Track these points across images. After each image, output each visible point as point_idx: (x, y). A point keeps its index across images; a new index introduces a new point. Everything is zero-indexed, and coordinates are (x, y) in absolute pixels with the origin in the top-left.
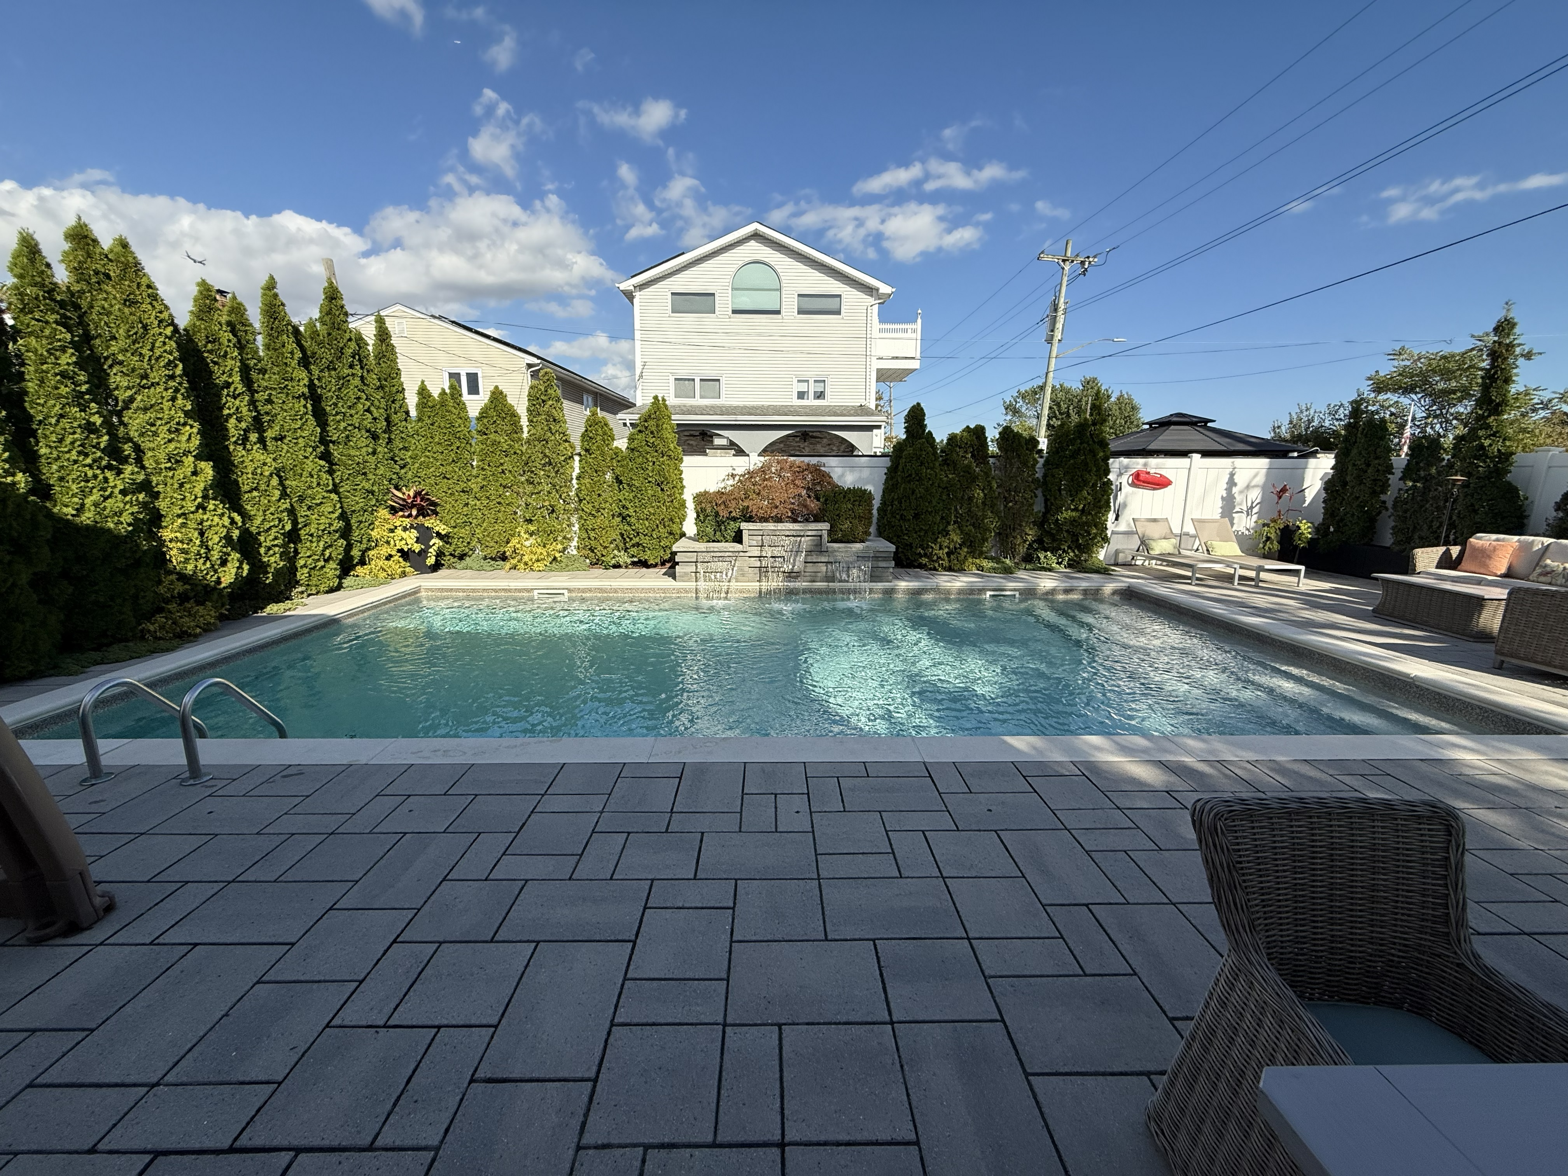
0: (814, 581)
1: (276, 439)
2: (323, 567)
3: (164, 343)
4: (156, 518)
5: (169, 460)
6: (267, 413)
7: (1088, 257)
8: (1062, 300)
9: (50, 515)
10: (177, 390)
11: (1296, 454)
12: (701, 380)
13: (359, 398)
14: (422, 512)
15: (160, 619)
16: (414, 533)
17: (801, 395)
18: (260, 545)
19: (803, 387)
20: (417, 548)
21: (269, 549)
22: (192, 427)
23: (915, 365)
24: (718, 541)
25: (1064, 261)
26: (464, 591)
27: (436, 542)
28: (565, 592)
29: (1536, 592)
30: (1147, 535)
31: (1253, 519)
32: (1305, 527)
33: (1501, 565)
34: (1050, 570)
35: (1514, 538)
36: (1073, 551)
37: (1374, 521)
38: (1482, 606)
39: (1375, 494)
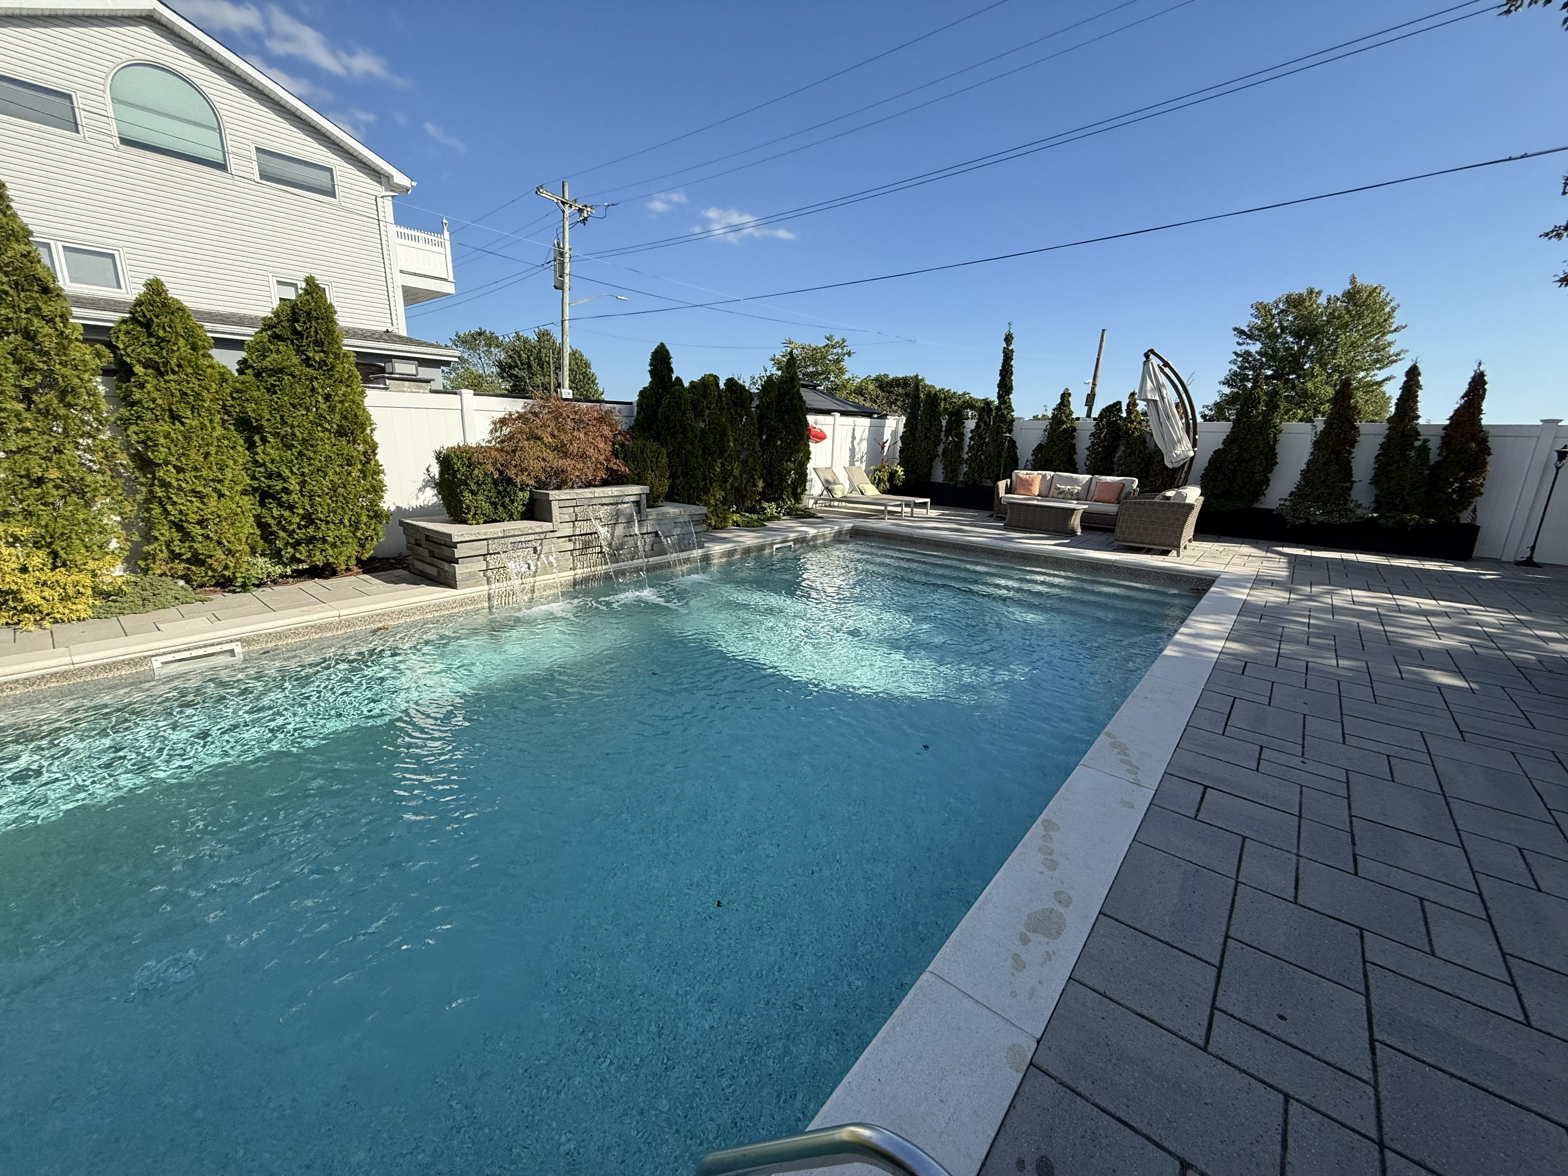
7: (586, 206)
8: (567, 246)
11: (876, 416)
12: (66, 248)
25: (563, 203)
29: (1135, 503)
30: (827, 481)
31: (864, 466)
32: (900, 470)
33: (1036, 490)
34: (779, 519)
35: (1036, 473)
36: (790, 500)
37: (931, 465)
38: (1072, 514)
39: (937, 445)
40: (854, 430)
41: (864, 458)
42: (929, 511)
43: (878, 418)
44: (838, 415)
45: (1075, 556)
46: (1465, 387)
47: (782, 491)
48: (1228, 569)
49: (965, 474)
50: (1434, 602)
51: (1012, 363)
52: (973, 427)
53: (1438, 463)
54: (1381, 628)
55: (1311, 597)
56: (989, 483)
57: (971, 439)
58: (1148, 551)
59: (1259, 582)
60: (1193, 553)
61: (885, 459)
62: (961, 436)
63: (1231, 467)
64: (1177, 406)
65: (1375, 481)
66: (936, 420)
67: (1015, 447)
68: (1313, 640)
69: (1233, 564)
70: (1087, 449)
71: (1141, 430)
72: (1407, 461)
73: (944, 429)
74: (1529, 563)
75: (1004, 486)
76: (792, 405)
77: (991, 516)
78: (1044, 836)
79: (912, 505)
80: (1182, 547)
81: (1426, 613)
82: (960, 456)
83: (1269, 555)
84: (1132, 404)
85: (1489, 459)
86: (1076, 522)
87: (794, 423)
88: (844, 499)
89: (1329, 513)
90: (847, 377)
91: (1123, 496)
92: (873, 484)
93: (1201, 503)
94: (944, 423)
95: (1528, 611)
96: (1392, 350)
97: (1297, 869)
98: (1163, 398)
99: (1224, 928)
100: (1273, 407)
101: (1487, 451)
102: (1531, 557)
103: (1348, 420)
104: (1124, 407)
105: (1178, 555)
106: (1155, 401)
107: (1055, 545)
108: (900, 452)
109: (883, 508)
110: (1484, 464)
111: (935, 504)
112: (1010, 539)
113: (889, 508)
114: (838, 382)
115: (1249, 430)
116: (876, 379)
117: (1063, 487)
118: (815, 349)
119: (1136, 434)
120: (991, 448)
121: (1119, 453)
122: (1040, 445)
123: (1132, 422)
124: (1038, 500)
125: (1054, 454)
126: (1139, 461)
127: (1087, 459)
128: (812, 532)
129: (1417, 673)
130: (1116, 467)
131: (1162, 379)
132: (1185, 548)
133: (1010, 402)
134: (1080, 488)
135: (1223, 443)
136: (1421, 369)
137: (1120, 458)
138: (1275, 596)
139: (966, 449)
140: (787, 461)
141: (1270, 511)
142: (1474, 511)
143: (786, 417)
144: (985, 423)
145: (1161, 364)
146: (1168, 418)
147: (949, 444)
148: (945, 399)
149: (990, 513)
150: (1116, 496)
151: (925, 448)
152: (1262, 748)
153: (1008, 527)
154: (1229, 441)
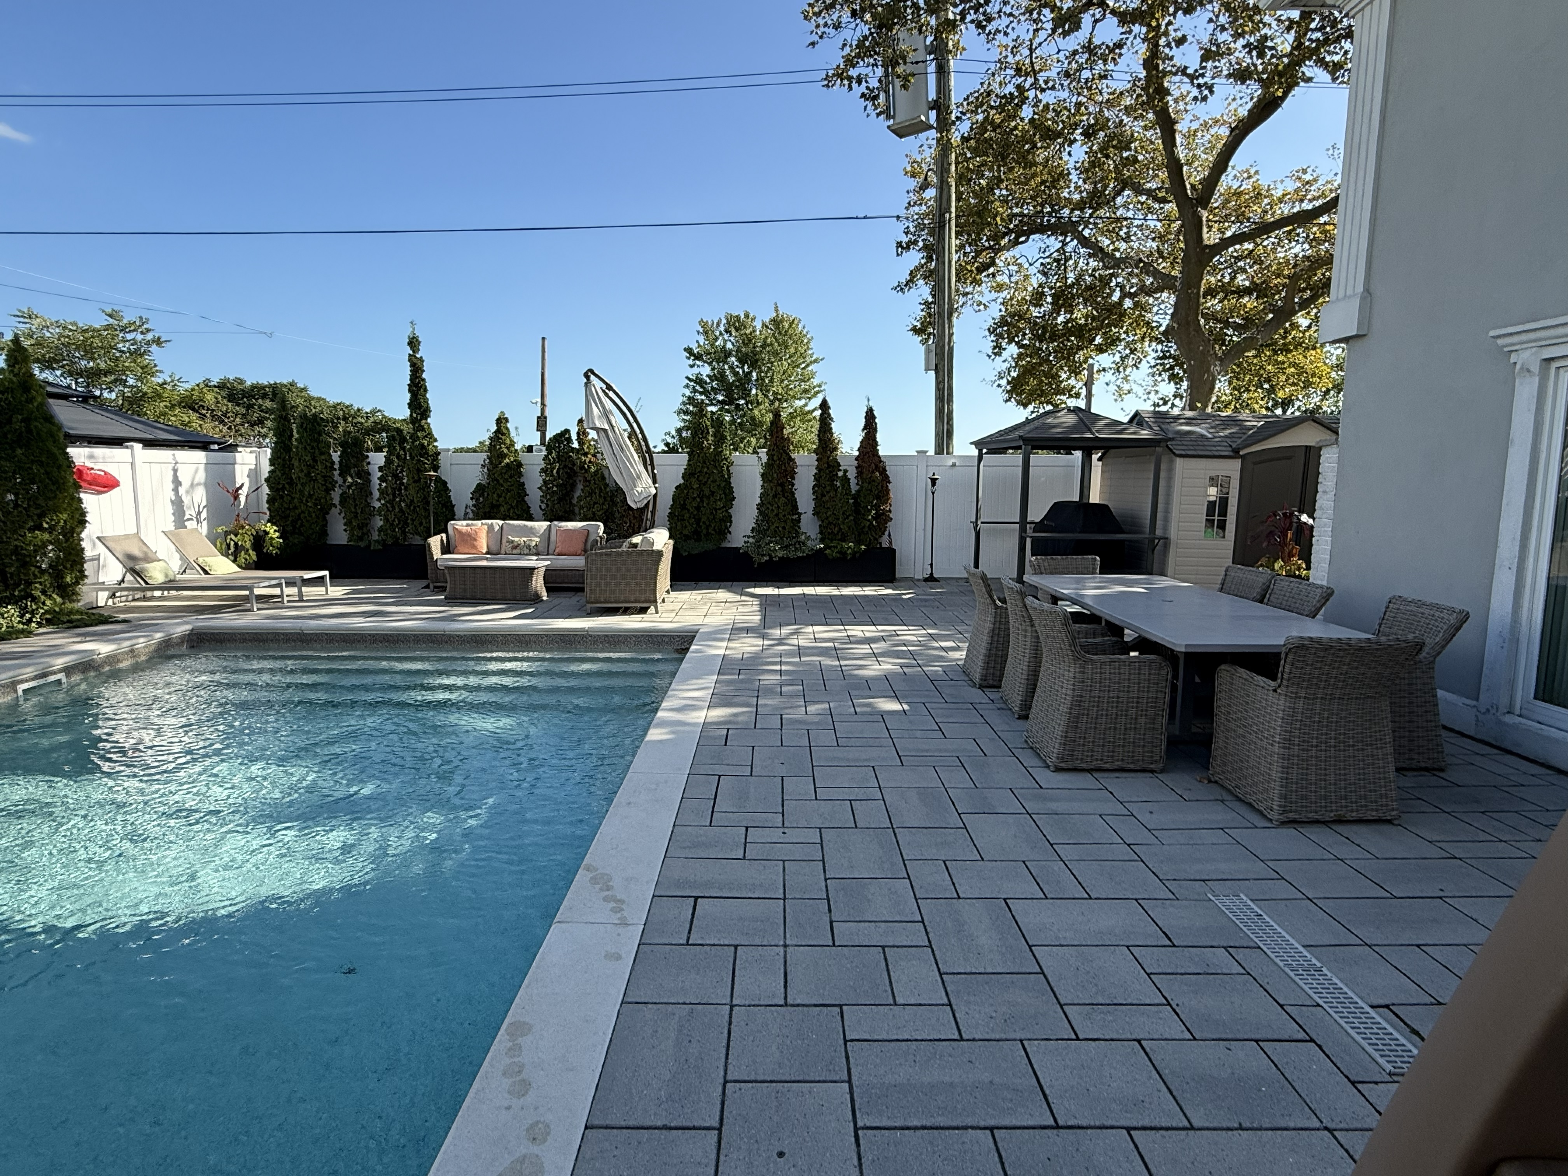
11: (216, 447)
29: (601, 554)
30: (131, 557)
31: (204, 528)
32: (273, 531)
33: (483, 545)
34: (28, 634)
35: (479, 523)
36: (50, 597)
37: (325, 519)
38: (532, 574)
39: (328, 491)
40: (175, 471)
41: (204, 515)
42: (330, 589)
43: (220, 450)
44: (138, 446)
45: (543, 630)
46: (863, 422)
47: (29, 584)
48: (707, 621)
49: (380, 530)
50: (873, 628)
51: (424, 376)
52: (382, 464)
53: (858, 491)
54: (837, 663)
55: (781, 641)
56: (417, 540)
57: (382, 479)
58: (626, 611)
59: (737, 631)
60: (671, 607)
61: (243, 515)
62: (365, 475)
63: (695, 504)
64: (630, 438)
65: (816, 513)
66: (322, 454)
67: (447, 489)
68: (784, 689)
69: (712, 614)
70: (540, 488)
71: (597, 464)
72: (836, 491)
73: (336, 466)
74: (931, 579)
75: (439, 543)
76: (29, 431)
77: (427, 587)
78: (510, 1049)
79: (299, 582)
80: (659, 601)
81: (868, 641)
82: (368, 505)
83: (743, 598)
84: (582, 434)
85: (890, 486)
86: (538, 583)
87: (41, 464)
88: (170, 585)
89: (787, 547)
90: (160, 381)
91: (589, 546)
92: (227, 556)
93: (671, 548)
94: (336, 456)
95: (935, 625)
96: (816, 381)
97: (785, 963)
98: (612, 427)
99: (722, 1073)
100: (720, 439)
101: (886, 479)
102: (932, 574)
103: (785, 452)
104: (574, 437)
105: (657, 612)
106: (605, 430)
107: (515, 618)
108: (268, 502)
109: (247, 593)
110: (888, 491)
111: (338, 577)
112: (453, 618)
113: (257, 591)
114: (145, 389)
115: (704, 462)
116: (222, 386)
117: (516, 539)
118: (86, 331)
119: (593, 469)
120: (412, 491)
121: (578, 493)
122: (479, 485)
123: (586, 454)
124: (487, 559)
125: (499, 496)
126: (601, 501)
127: (542, 502)
128: (104, 649)
129: (868, 705)
130: (577, 509)
131: (609, 405)
132: (663, 601)
133: (429, 428)
134: (538, 539)
135: (683, 478)
136: (830, 403)
137: (580, 499)
138: (748, 646)
139: (376, 494)
140: (32, 530)
141: (738, 549)
142: (889, 535)
143: (19, 451)
144: (398, 457)
145: (604, 387)
146: (622, 450)
147: (349, 487)
148: (345, 419)
149: (424, 583)
150: (581, 546)
151: (310, 496)
152: (747, 828)
153: (453, 600)
154: (688, 475)
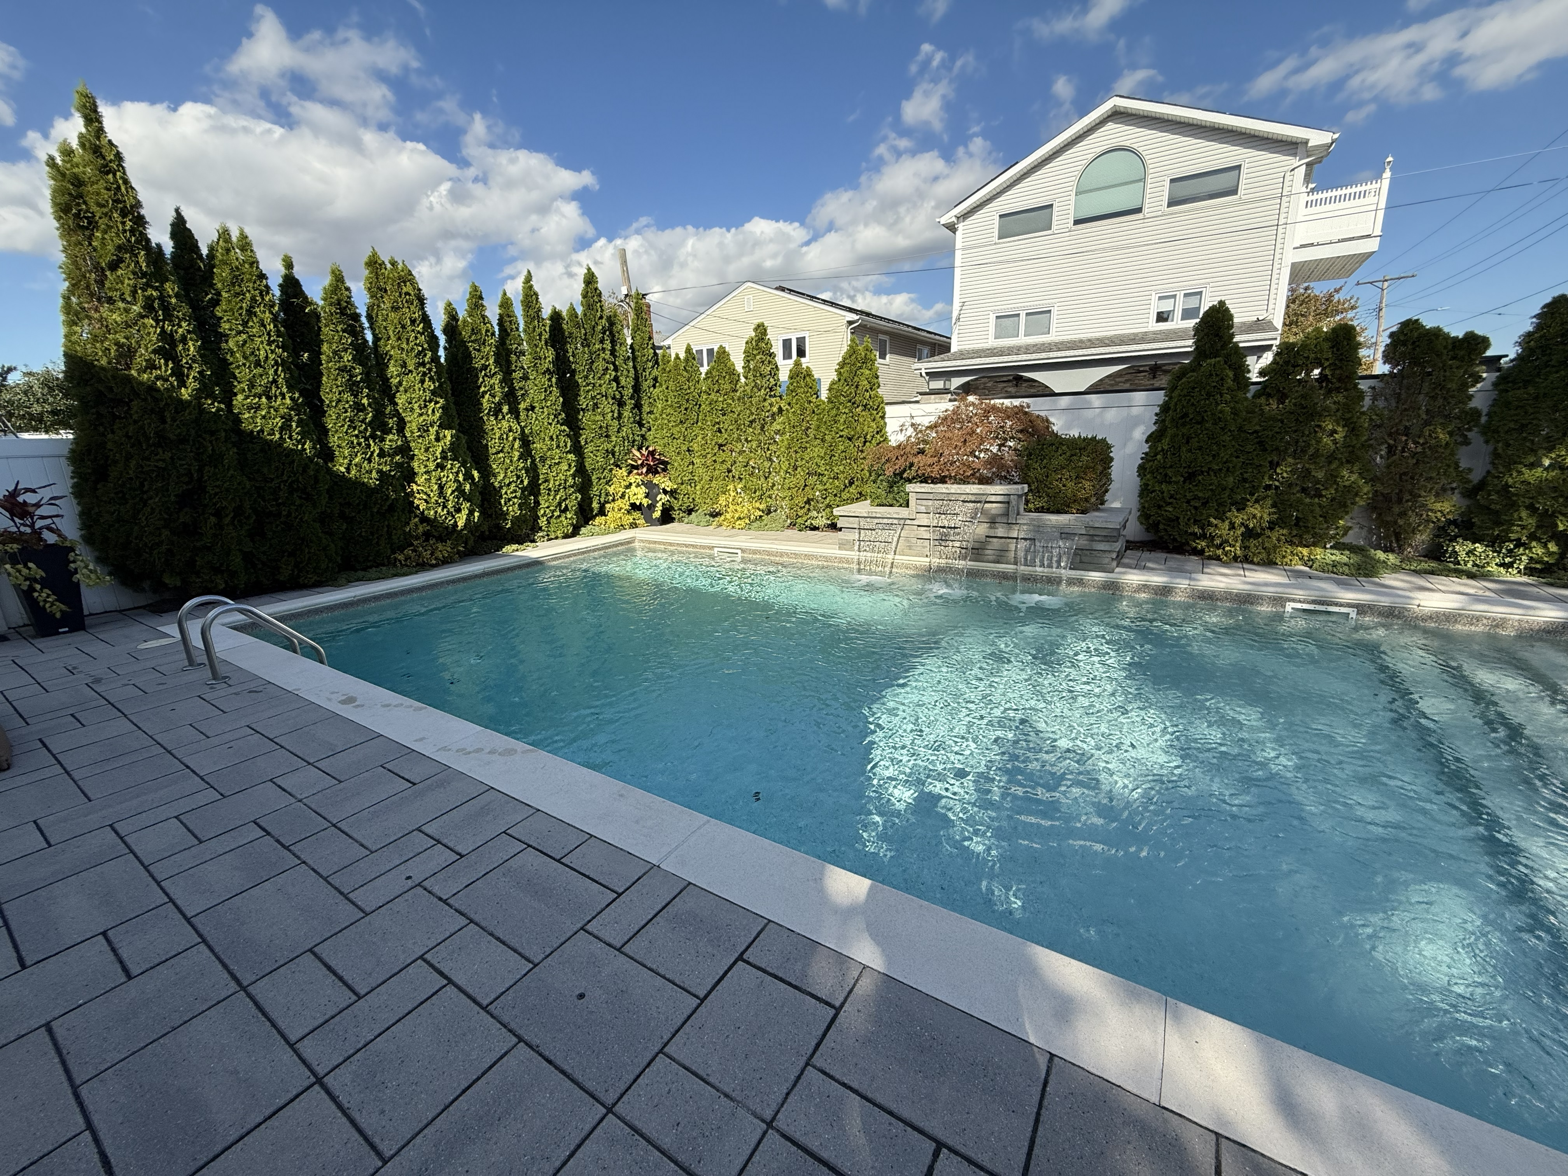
0: (998, 562)
1: (527, 410)
2: (559, 516)
3: (416, 338)
4: (410, 476)
5: (419, 430)
6: (521, 389)
9: (329, 470)
10: (424, 374)
12: (1027, 314)
13: (607, 369)
14: (652, 470)
15: (408, 552)
16: (643, 490)
17: (1162, 317)
18: (501, 497)
19: (1166, 306)
20: (645, 502)
21: (510, 500)
22: (437, 403)
23: (1372, 245)
24: (891, 506)
26: (664, 543)
27: (663, 498)
28: (739, 551)
97: (290, 794)
